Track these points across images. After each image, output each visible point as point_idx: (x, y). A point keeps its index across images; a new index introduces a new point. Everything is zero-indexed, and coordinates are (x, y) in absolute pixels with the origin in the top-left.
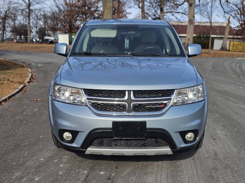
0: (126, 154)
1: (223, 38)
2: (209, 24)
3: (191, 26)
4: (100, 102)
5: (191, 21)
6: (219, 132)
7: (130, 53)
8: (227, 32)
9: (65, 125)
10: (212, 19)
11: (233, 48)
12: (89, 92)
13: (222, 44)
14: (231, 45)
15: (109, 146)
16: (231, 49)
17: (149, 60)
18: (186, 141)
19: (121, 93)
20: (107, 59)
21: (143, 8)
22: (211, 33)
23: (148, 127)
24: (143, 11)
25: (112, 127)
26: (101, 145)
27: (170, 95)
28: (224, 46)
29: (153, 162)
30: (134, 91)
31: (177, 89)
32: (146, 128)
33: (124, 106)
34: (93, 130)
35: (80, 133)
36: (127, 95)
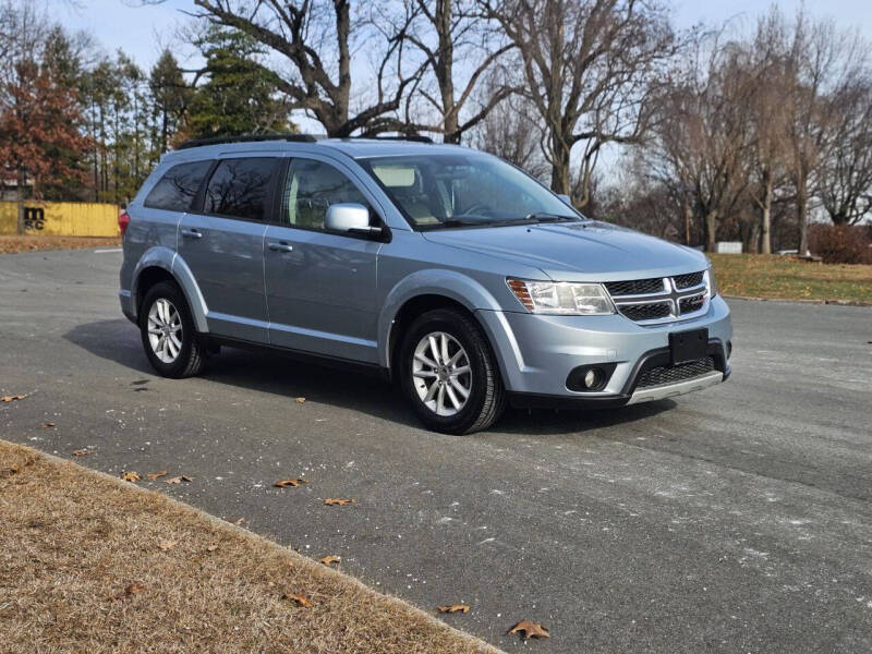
12: (614, 287)
15: (657, 382)
19: (656, 284)
25: (667, 344)
26: (647, 383)
30: (675, 277)
32: (708, 340)
33: (667, 306)
34: (644, 356)
35: (619, 367)
36: (668, 286)
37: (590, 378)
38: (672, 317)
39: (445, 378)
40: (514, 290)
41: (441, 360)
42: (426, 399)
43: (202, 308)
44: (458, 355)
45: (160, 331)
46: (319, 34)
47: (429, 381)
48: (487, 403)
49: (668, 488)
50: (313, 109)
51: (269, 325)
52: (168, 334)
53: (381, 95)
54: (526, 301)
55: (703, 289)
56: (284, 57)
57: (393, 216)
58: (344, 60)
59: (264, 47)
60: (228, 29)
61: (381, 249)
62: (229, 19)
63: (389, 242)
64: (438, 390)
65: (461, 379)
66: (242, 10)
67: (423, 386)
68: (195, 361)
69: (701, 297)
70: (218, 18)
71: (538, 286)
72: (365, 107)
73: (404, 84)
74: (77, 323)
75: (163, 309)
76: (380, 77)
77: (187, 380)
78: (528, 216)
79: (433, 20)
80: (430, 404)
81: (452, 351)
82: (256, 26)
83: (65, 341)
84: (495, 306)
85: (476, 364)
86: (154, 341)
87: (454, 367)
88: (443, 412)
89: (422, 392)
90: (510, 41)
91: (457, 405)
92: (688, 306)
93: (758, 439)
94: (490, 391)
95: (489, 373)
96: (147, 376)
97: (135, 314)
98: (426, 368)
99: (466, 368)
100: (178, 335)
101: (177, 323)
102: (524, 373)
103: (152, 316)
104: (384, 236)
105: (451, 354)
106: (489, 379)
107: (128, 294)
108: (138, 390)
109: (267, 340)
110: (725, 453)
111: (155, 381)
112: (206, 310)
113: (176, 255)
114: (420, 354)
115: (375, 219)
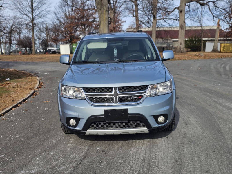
0: (115, 133)
1: (214, 40)
2: (200, 28)
3: (183, 30)
4: (95, 96)
5: (182, 27)
6: (192, 119)
7: (117, 60)
8: (217, 34)
9: (71, 114)
10: (203, 24)
11: (224, 49)
12: (87, 90)
13: (213, 46)
14: (222, 47)
15: (103, 128)
16: (222, 50)
17: (131, 64)
18: (158, 123)
19: (110, 89)
20: (100, 66)
21: (136, 17)
22: (202, 36)
23: (129, 113)
24: (137, 19)
25: (104, 114)
26: (97, 127)
27: (145, 90)
28: (215, 48)
29: (136, 141)
30: (119, 87)
31: (150, 85)
32: (128, 114)
33: (111, 99)
35: (81, 120)
36: (114, 91)
38: (113, 104)
55: (145, 92)
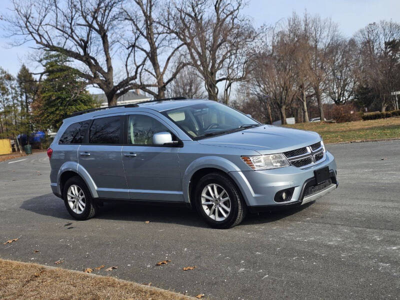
12: (287, 154)
25: (314, 176)
30: (311, 146)
32: (329, 171)
33: (310, 159)
34: (305, 182)
35: (296, 188)
36: (309, 150)
37: (284, 195)
38: (313, 163)
39: (217, 204)
40: (245, 161)
41: (215, 196)
42: (210, 215)
43: (94, 187)
44: (222, 193)
45: (73, 200)
46: (96, 50)
47: (210, 207)
48: (239, 213)
49: (331, 241)
50: (98, 84)
51: (128, 191)
52: (78, 200)
53: (128, 73)
54: (251, 165)
55: (322, 149)
56: (81, 62)
57: (182, 135)
58: (108, 60)
59: (72, 59)
60: (53, 53)
61: (179, 150)
62: (53, 48)
63: (182, 147)
64: (215, 210)
65: (225, 203)
66: (59, 43)
67: (207, 209)
68: (93, 211)
69: (322, 153)
70: (48, 49)
71: (255, 158)
72: (121, 80)
73: (138, 67)
74: (23, 200)
75: (74, 189)
76: (126, 65)
77: (89, 220)
78: (240, 127)
79: (146, 37)
80: (212, 217)
81: (219, 191)
82: (66, 50)
83: (22, 210)
84: (238, 169)
85: (232, 196)
86: (71, 205)
87: (221, 198)
88: (218, 219)
89: (207, 212)
90: (182, 42)
91: (225, 215)
92: (319, 157)
93: (359, 212)
94: (240, 208)
95: (238, 200)
96: (70, 221)
97: (60, 193)
98: (207, 200)
99: (227, 198)
100: (83, 200)
101: (82, 195)
102: (255, 198)
103: (69, 193)
104: (180, 144)
105: (219, 193)
106: (239, 202)
107: (56, 185)
108: (69, 228)
109: (129, 197)
110: (348, 220)
111: (75, 223)
112: (96, 188)
113: (78, 165)
114: (204, 194)
115: (174, 137)
